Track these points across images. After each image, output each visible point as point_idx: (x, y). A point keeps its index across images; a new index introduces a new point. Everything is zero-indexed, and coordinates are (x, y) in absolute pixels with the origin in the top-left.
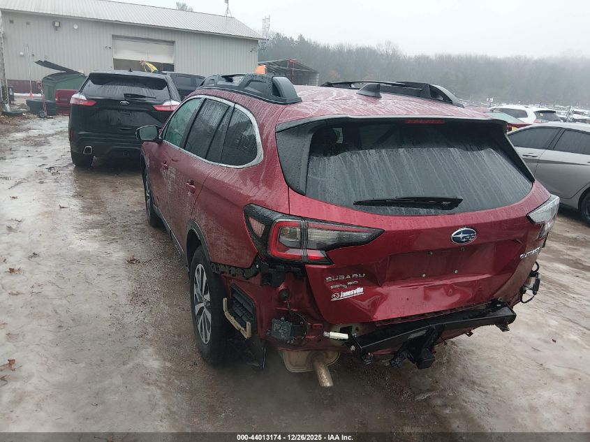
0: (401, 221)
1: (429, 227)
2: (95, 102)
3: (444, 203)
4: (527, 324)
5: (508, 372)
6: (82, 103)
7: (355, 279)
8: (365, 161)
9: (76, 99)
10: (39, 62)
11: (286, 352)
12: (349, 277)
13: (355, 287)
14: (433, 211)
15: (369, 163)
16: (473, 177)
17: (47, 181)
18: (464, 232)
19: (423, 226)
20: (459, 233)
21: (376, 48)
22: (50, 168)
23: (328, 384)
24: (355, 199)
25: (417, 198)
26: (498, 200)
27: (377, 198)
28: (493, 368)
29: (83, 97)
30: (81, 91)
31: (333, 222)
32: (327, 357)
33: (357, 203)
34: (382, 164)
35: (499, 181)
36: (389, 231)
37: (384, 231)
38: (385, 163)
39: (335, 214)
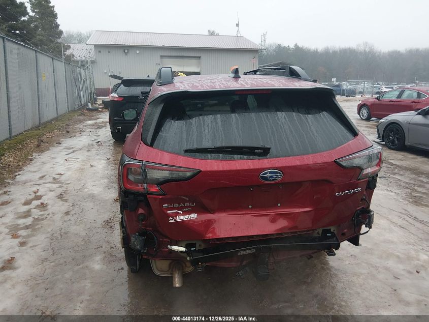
0: (215, 164)
1: (238, 168)
2: (122, 98)
3: (256, 151)
4: (398, 257)
5: (359, 293)
6: (115, 99)
7: (187, 207)
8: (202, 122)
9: (112, 97)
10: (111, 76)
11: (153, 261)
12: (182, 205)
13: (189, 213)
14: (245, 157)
15: (204, 124)
16: (291, 131)
17: (93, 150)
18: (270, 173)
19: (234, 168)
20: (266, 173)
21: (356, 48)
22: (98, 142)
23: (177, 285)
24: (185, 148)
25: (234, 147)
26: (309, 148)
27: (203, 147)
28: (348, 289)
29: (116, 96)
30: (115, 92)
31: (166, 165)
32: (186, 266)
33: (186, 151)
34: (214, 124)
35: (316, 134)
36: (205, 172)
37: (201, 171)
38: (217, 123)
39: (166, 158)
